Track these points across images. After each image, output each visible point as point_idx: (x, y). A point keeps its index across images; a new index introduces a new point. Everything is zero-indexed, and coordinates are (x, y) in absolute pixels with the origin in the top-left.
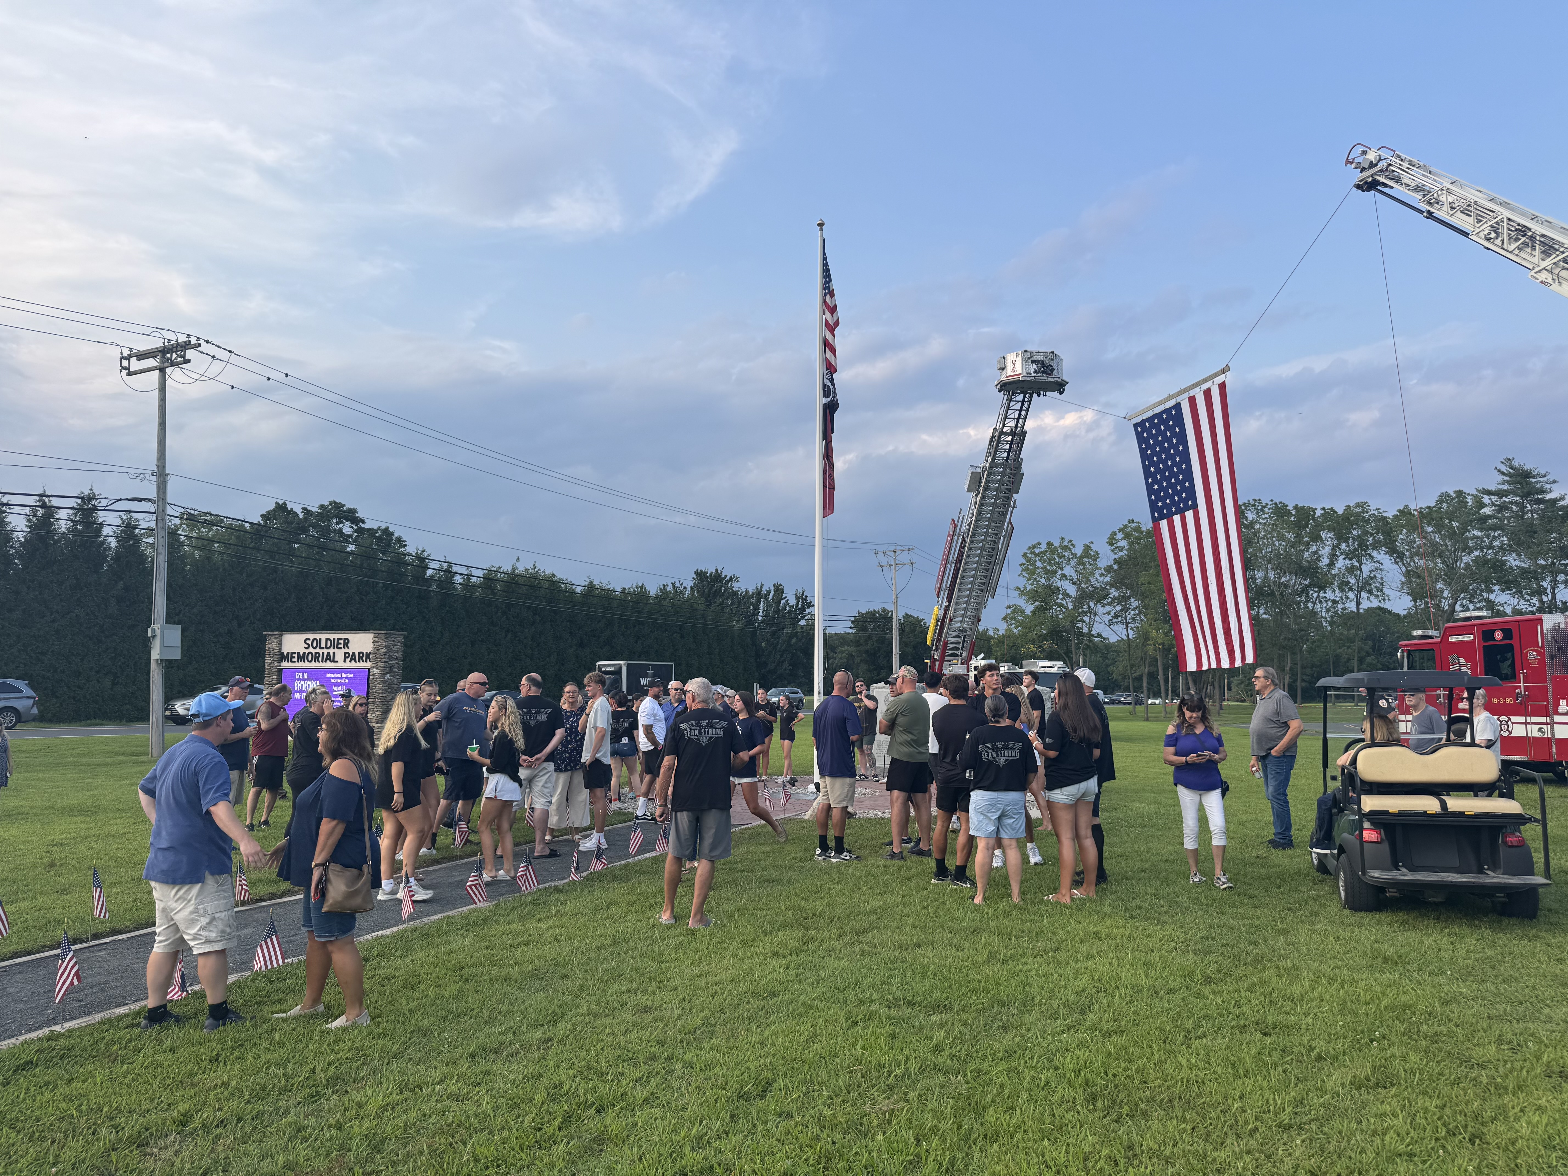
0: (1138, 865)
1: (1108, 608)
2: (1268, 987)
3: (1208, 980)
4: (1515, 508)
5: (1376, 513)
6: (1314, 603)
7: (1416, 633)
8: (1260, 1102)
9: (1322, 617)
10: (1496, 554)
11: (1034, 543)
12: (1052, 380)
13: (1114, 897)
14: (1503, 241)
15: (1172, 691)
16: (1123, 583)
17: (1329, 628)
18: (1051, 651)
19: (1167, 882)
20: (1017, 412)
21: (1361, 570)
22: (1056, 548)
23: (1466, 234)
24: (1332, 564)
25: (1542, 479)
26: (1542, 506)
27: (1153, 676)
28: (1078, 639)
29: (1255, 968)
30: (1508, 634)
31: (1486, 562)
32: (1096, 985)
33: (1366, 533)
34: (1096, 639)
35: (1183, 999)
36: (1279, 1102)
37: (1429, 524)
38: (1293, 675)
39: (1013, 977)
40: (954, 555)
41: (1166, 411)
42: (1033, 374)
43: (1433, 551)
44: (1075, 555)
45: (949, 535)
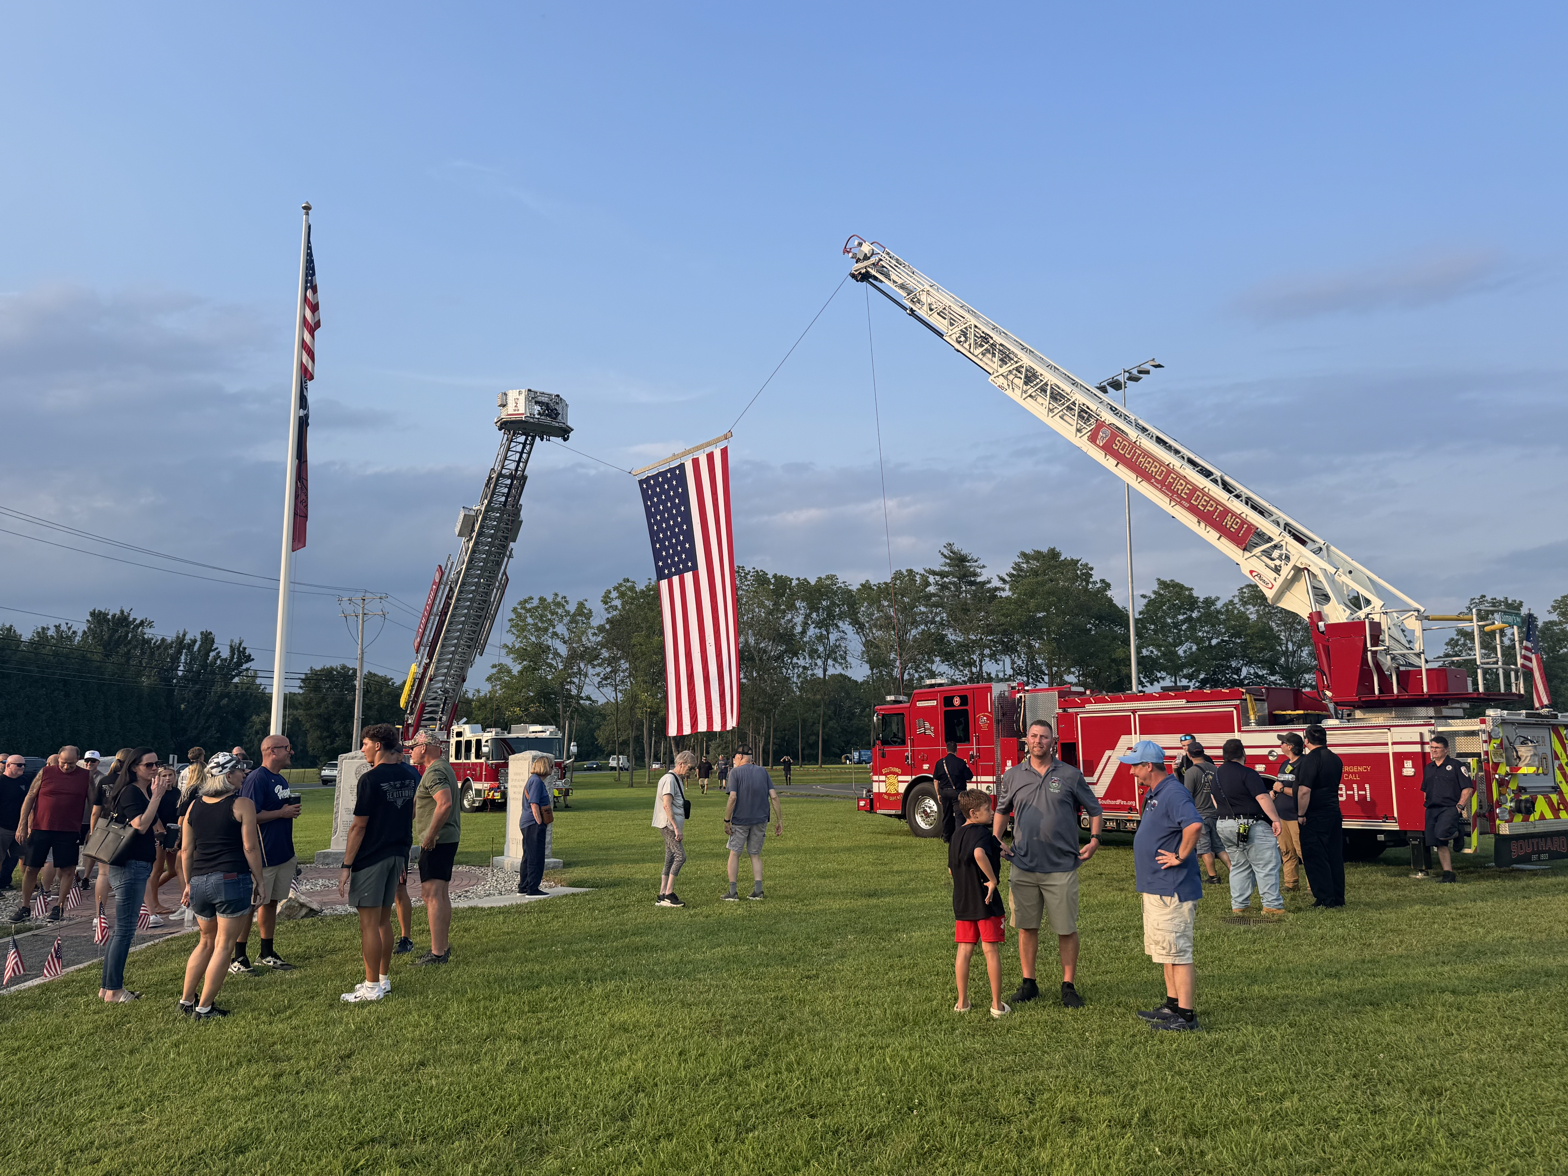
1: (598, 669)
4: (953, 588)
5: (843, 585)
6: (787, 669)
7: (890, 698)
9: (794, 682)
10: (937, 629)
11: (526, 597)
12: (557, 425)
14: (970, 345)
15: (654, 756)
16: (614, 644)
17: (798, 693)
18: (538, 715)
20: (518, 455)
21: (828, 639)
22: (549, 604)
23: (941, 335)
24: (804, 632)
25: (974, 564)
26: (973, 588)
28: (566, 702)
30: (964, 700)
31: (930, 635)
33: (833, 604)
34: (586, 702)
37: (885, 599)
40: (439, 606)
41: (670, 470)
42: (537, 416)
43: (887, 624)
44: (568, 613)
45: (434, 583)
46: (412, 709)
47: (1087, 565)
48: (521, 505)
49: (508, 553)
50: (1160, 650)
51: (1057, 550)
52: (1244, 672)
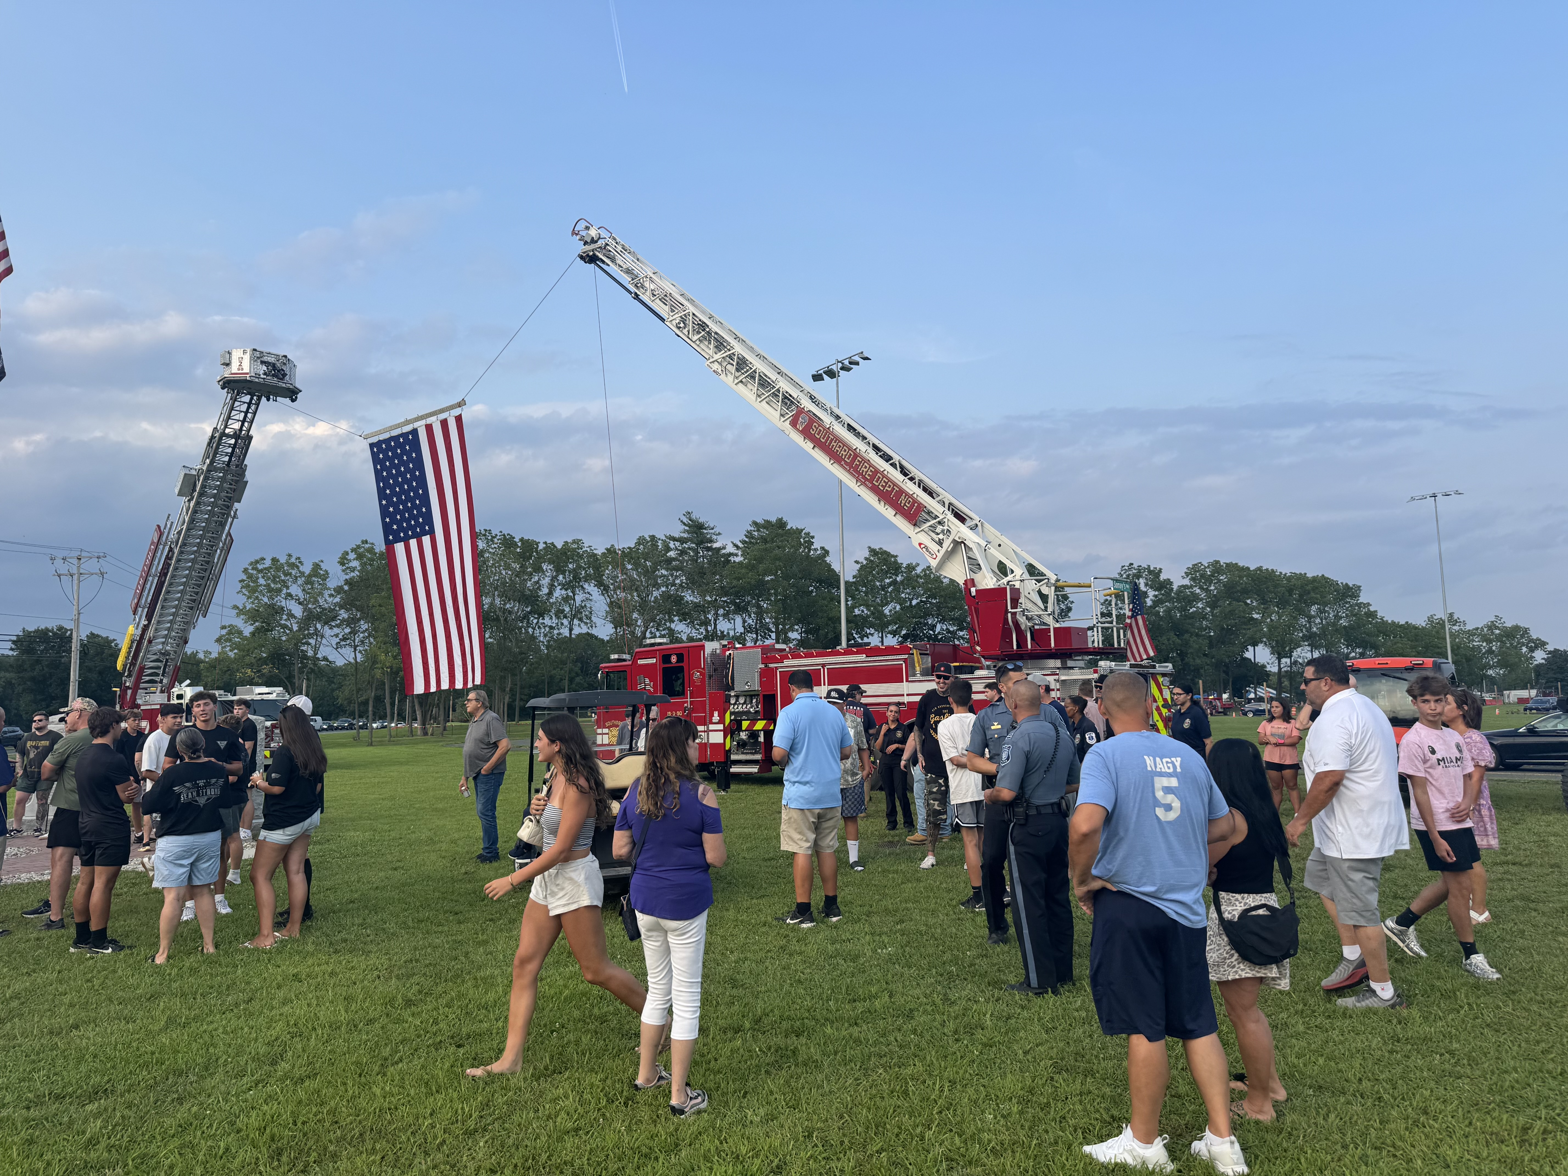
0: (347, 896)
1: (336, 630)
2: (465, 999)
3: (409, 1003)
4: (692, 554)
5: (588, 550)
6: (534, 629)
7: (614, 656)
8: (450, 1114)
9: (540, 641)
10: (677, 590)
11: (258, 558)
12: (284, 385)
13: (318, 933)
14: (688, 332)
15: (398, 715)
16: (353, 605)
17: (546, 651)
18: (271, 676)
19: (376, 909)
20: (243, 414)
21: (574, 600)
22: (282, 564)
23: (663, 320)
24: (550, 594)
25: (711, 531)
26: (710, 553)
27: (379, 700)
28: (302, 663)
29: (455, 983)
30: (680, 658)
31: (670, 596)
32: (291, 1030)
33: (579, 567)
34: (322, 663)
35: (382, 1028)
36: (467, 1110)
37: (629, 562)
38: (513, 695)
39: (195, 1041)
40: (158, 567)
41: (402, 435)
42: (262, 376)
43: (631, 586)
44: (302, 574)
45: (152, 543)
46: (129, 671)
47: (809, 533)
48: (246, 466)
49: (232, 513)
50: (868, 610)
51: (784, 519)
52: (938, 628)
